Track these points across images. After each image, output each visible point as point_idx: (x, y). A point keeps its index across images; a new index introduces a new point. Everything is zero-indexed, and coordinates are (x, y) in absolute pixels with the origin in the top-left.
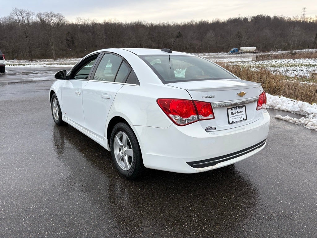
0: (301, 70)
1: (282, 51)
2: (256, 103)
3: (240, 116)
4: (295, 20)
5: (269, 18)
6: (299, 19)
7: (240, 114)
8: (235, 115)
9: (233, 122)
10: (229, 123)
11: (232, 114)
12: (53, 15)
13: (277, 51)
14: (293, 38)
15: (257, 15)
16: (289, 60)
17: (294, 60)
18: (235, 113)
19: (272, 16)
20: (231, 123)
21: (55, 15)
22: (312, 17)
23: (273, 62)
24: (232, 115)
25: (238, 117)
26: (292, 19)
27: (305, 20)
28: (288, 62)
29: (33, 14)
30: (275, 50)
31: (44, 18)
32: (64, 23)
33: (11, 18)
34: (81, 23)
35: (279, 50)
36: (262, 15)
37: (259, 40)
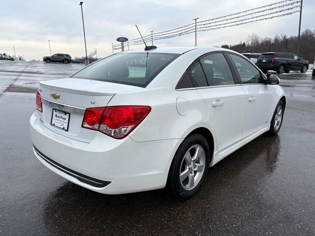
3: (62, 123)
7: (63, 120)
8: (58, 119)
9: (54, 124)
11: (56, 116)
18: (59, 117)
20: (52, 125)
24: (56, 118)
25: (60, 122)
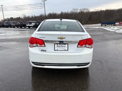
2: (77, 44)
7: (64, 47)
8: (59, 47)
9: (57, 50)
10: (55, 50)
12: (85, 9)
20: (56, 50)
21: (86, 9)
25: (62, 48)
29: (78, 9)
31: (82, 10)
32: (89, 11)
33: (72, 11)
34: (96, 11)
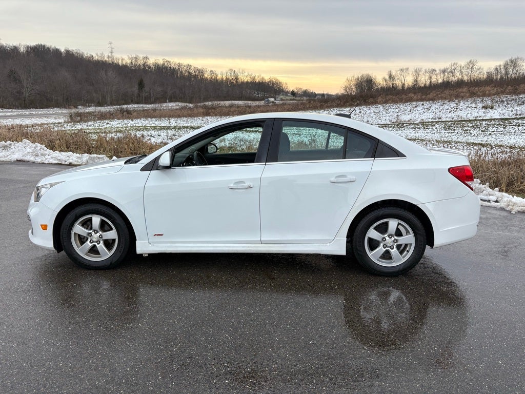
0: (159, 136)
1: (96, 106)
4: (100, 59)
5: (57, 52)
6: (106, 59)
13: (89, 106)
14: (107, 87)
15: (37, 45)
16: (125, 121)
17: (132, 120)
19: (63, 50)
22: (123, 57)
23: (104, 124)
26: (96, 58)
27: (115, 62)
28: (125, 124)
30: (84, 105)
35: (91, 106)
36: (44, 46)
37: (55, 88)
